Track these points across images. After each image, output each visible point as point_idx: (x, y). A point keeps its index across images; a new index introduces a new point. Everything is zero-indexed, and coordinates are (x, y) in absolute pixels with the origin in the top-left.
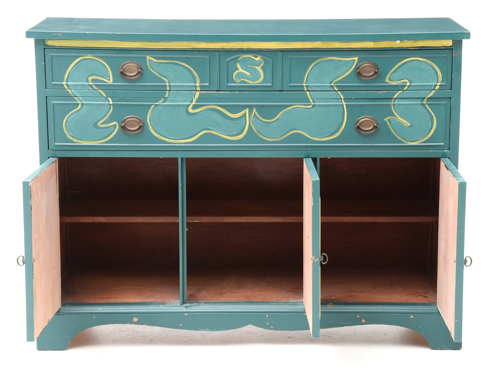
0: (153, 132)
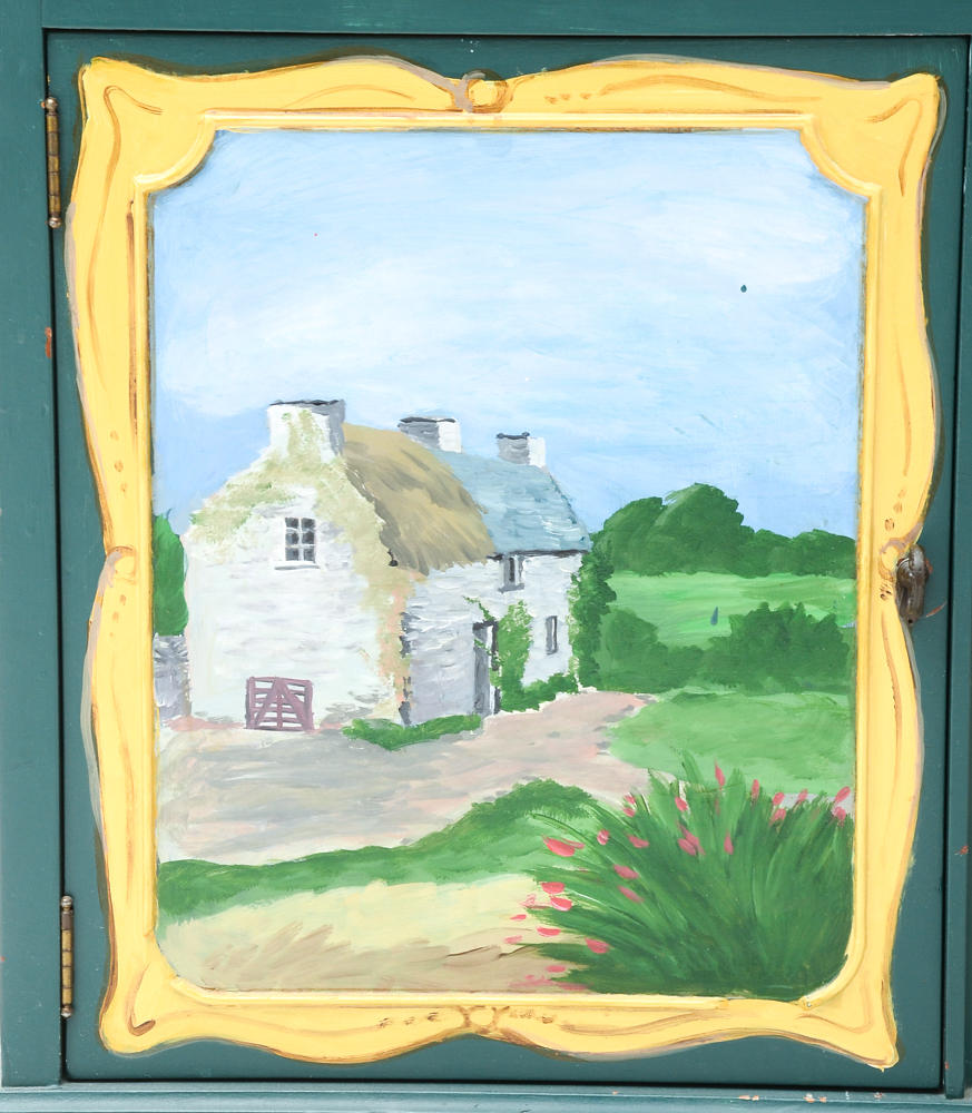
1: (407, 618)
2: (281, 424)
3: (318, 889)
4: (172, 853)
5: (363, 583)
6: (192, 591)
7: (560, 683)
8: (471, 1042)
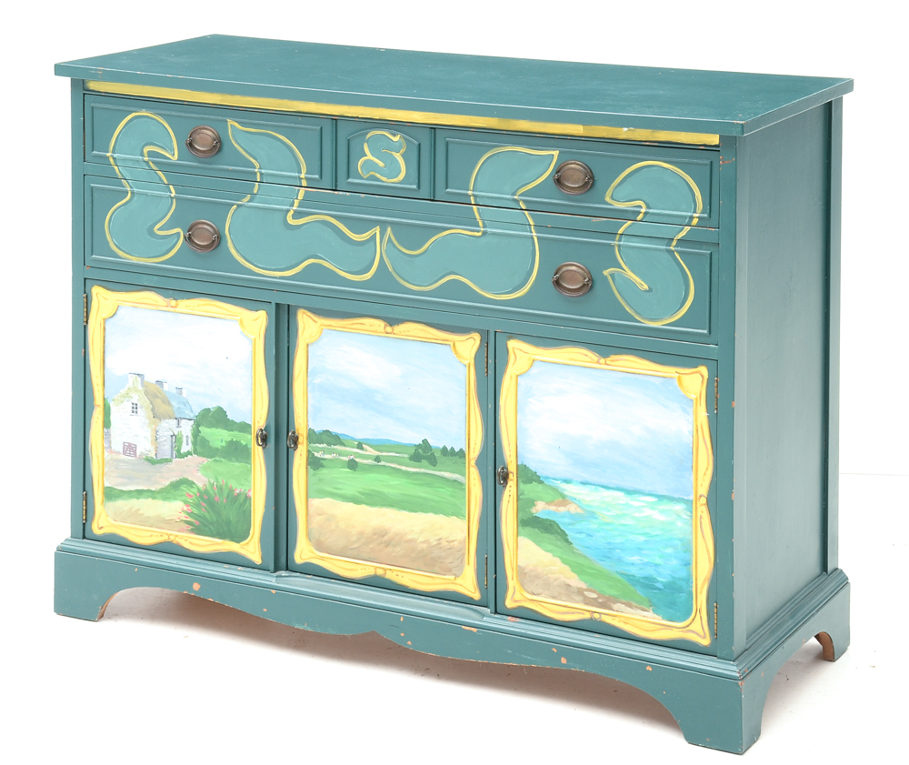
0: (233, 251)
1: (157, 431)
2: (131, 378)
3: (138, 498)
4: (107, 484)
5: (148, 421)
6: (112, 418)
7: (189, 453)
8: (169, 543)
